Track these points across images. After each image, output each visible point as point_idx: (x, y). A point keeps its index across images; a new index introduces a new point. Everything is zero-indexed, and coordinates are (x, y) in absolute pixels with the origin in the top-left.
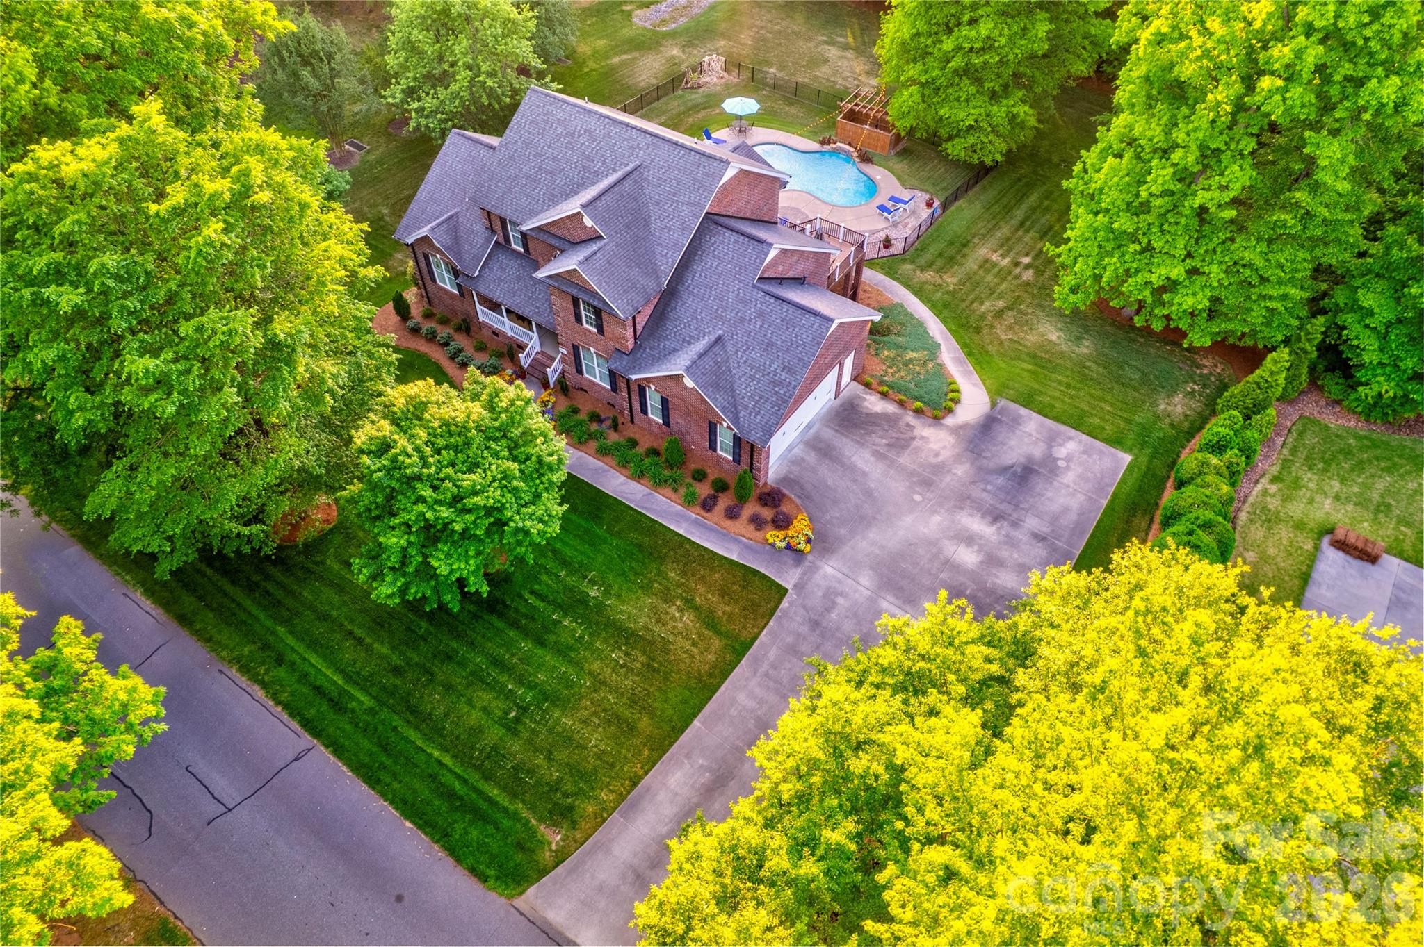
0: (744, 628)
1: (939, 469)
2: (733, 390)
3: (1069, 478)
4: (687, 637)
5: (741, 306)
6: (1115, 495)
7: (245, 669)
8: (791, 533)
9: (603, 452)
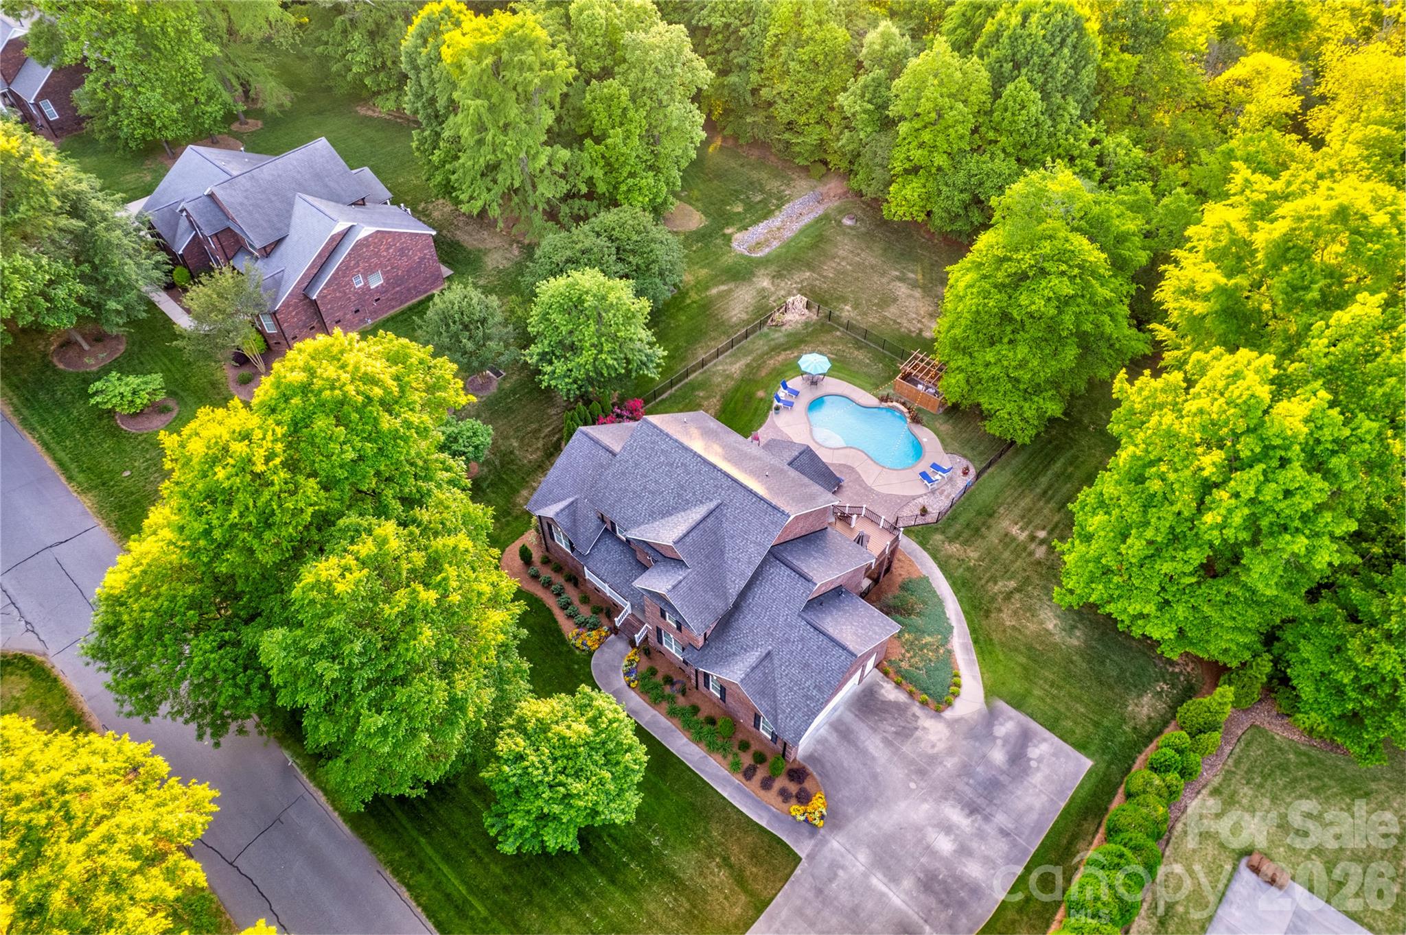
0: (765, 888)
1: (933, 760)
2: (775, 696)
3: (1037, 778)
4: (721, 891)
5: (788, 629)
6: (1073, 799)
7: (396, 872)
8: (810, 809)
9: (672, 714)
